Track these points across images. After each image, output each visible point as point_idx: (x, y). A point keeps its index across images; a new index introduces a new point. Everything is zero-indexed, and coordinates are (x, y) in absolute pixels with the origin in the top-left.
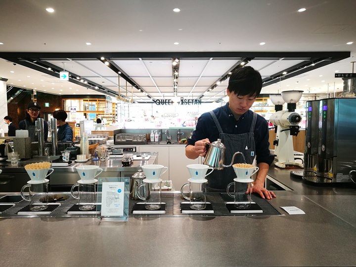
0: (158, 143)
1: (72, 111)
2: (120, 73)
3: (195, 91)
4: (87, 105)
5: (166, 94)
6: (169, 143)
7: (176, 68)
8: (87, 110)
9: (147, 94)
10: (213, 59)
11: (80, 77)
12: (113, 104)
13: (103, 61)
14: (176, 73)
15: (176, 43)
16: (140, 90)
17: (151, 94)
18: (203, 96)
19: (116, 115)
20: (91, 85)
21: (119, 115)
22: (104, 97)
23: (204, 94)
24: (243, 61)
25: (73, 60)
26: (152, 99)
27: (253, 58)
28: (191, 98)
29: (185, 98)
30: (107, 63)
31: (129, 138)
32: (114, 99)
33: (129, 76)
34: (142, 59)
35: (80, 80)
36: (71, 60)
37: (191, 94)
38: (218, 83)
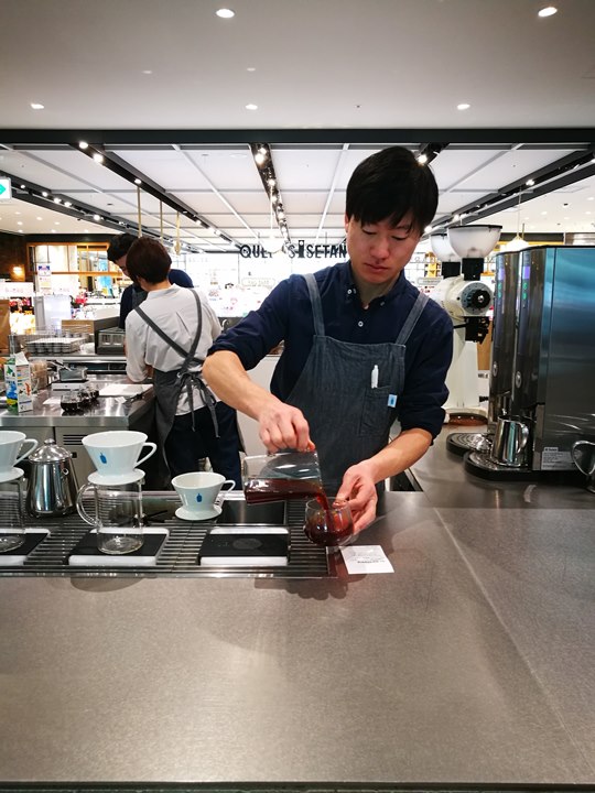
1: (42, 272)
2: (138, 181)
3: (329, 224)
4: (92, 259)
5: (263, 232)
7: (267, 170)
8: (95, 270)
9: (219, 232)
10: (350, 148)
11: (49, 191)
13: (89, 152)
14: (271, 183)
15: (252, 107)
16: (199, 223)
17: (231, 232)
20: (82, 210)
24: (423, 153)
25: (15, 148)
26: (233, 243)
27: (445, 146)
28: (323, 242)
29: (307, 242)
30: (98, 158)
33: (164, 190)
34: (181, 148)
35: (50, 198)
36: (11, 150)
37: (321, 232)
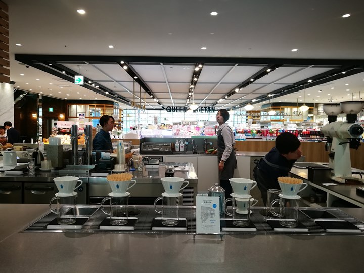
0: (184, 153)
1: (81, 117)
2: (136, 78)
3: (210, 98)
5: (177, 101)
6: (195, 153)
7: (196, 74)
9: (157, 101)
10: (238, 65)
11: (92, 81)
12: (120, 110)
13: (122, 65)
14: (195, 79)
15: (204, 48)
16: (152, 96)
17: (162, 101)
18: (217, 103)
19: (122, 122)
20: (102, 89)
21: (125, 122)
22: (112, 102)
23: (218, 102)
24: (270, 68)
25: (90, 63)
26: (161, 106)
27: (281, 65)
28: (204, 105)
30: (125, 67)
31: (155, 147)
32: (122, 105)
33: (144, 82)
34: (163, 64)
35: (91, 84)
36: (88, 64)
37: (204, 101)
38: (237, 90)
